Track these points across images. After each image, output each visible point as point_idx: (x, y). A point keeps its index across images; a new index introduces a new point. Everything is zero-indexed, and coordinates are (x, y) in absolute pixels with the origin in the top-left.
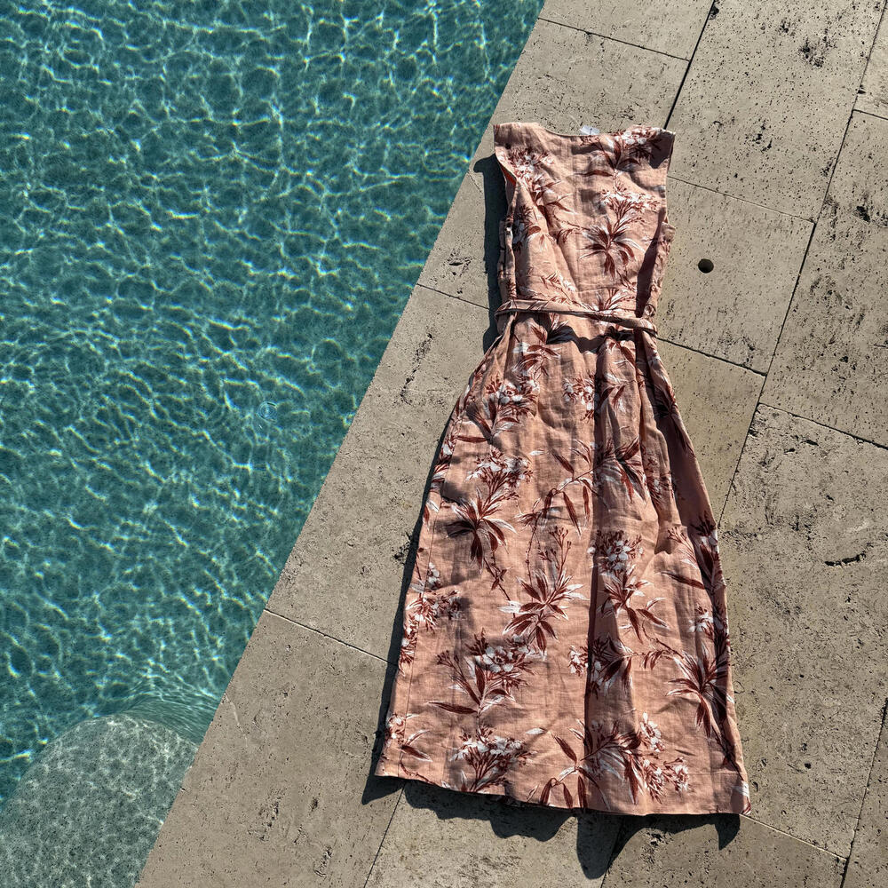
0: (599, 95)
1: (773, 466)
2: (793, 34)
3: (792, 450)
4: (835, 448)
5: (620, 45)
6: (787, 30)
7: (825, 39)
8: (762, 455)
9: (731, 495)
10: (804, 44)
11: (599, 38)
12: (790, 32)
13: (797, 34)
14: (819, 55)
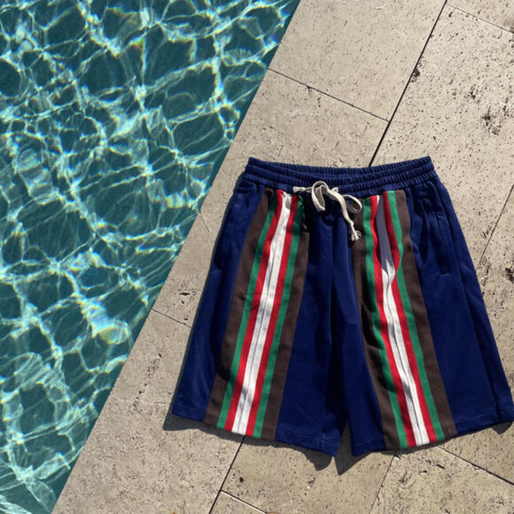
0: (311, 149)
1: (409, 483)
2: (479, 101)
3: (425, 472)
4: (457, 472)
5: (333, 101)
6: (474, 97)
7: (504, 109)
8: (402, 475)
9: (374, 506)
10: (486, 112)
11: (317, 93)
12: (476, 99)
13: (482, 101)
14: (497, 124)
